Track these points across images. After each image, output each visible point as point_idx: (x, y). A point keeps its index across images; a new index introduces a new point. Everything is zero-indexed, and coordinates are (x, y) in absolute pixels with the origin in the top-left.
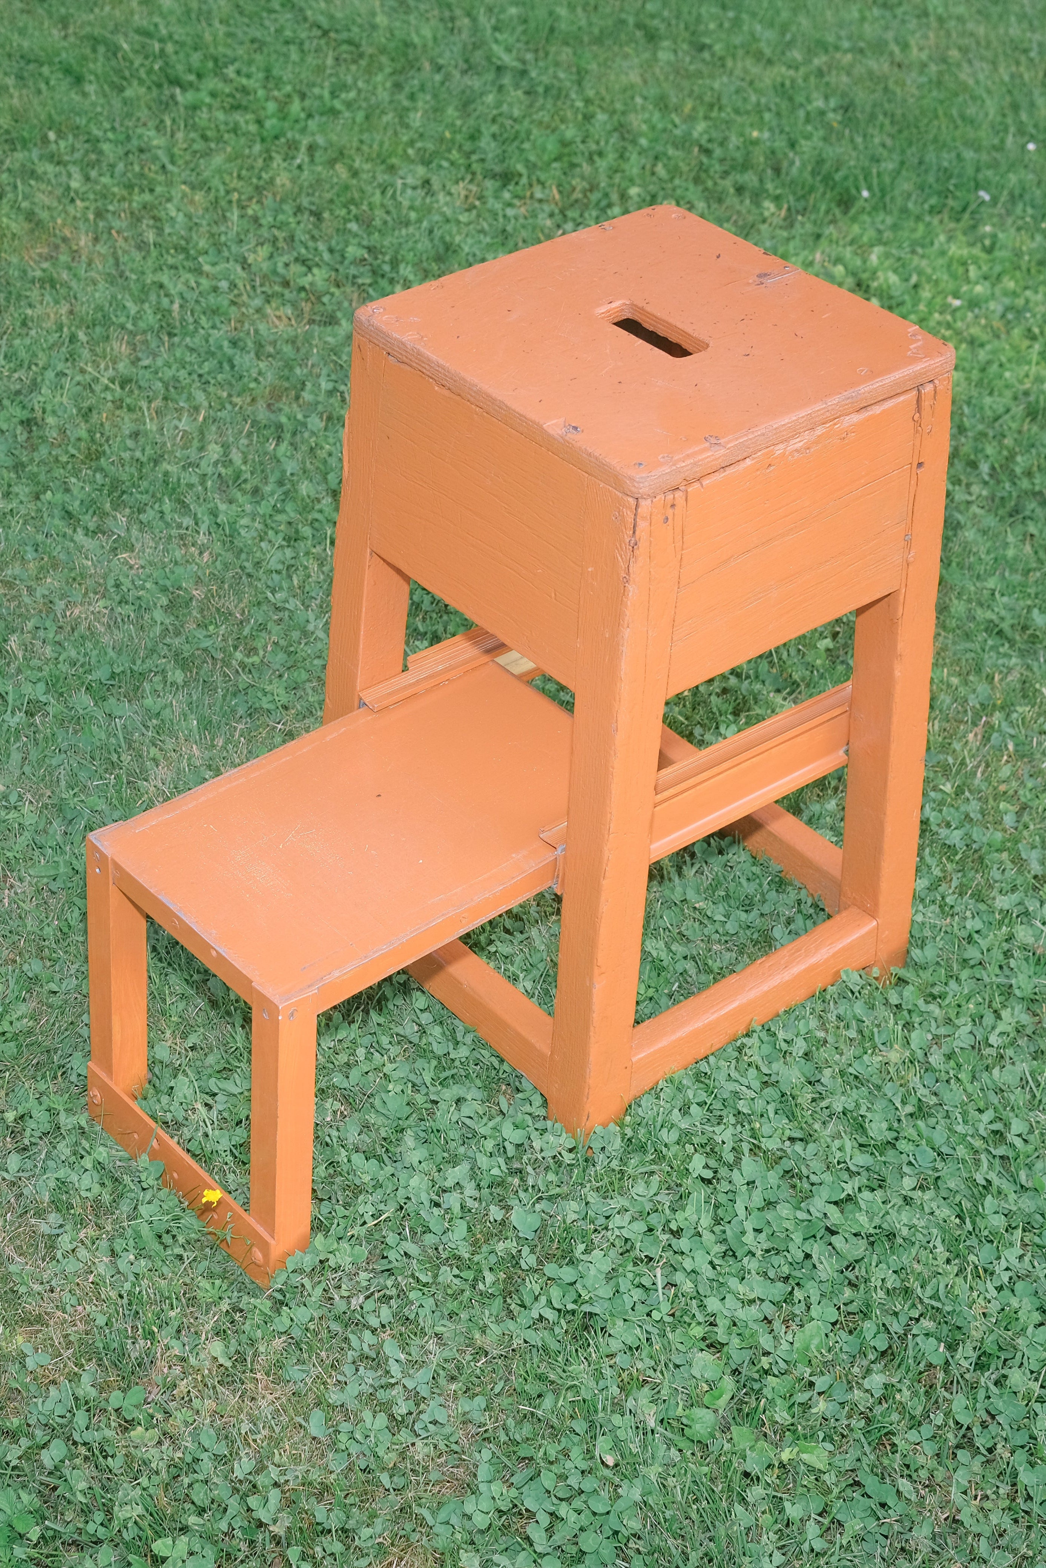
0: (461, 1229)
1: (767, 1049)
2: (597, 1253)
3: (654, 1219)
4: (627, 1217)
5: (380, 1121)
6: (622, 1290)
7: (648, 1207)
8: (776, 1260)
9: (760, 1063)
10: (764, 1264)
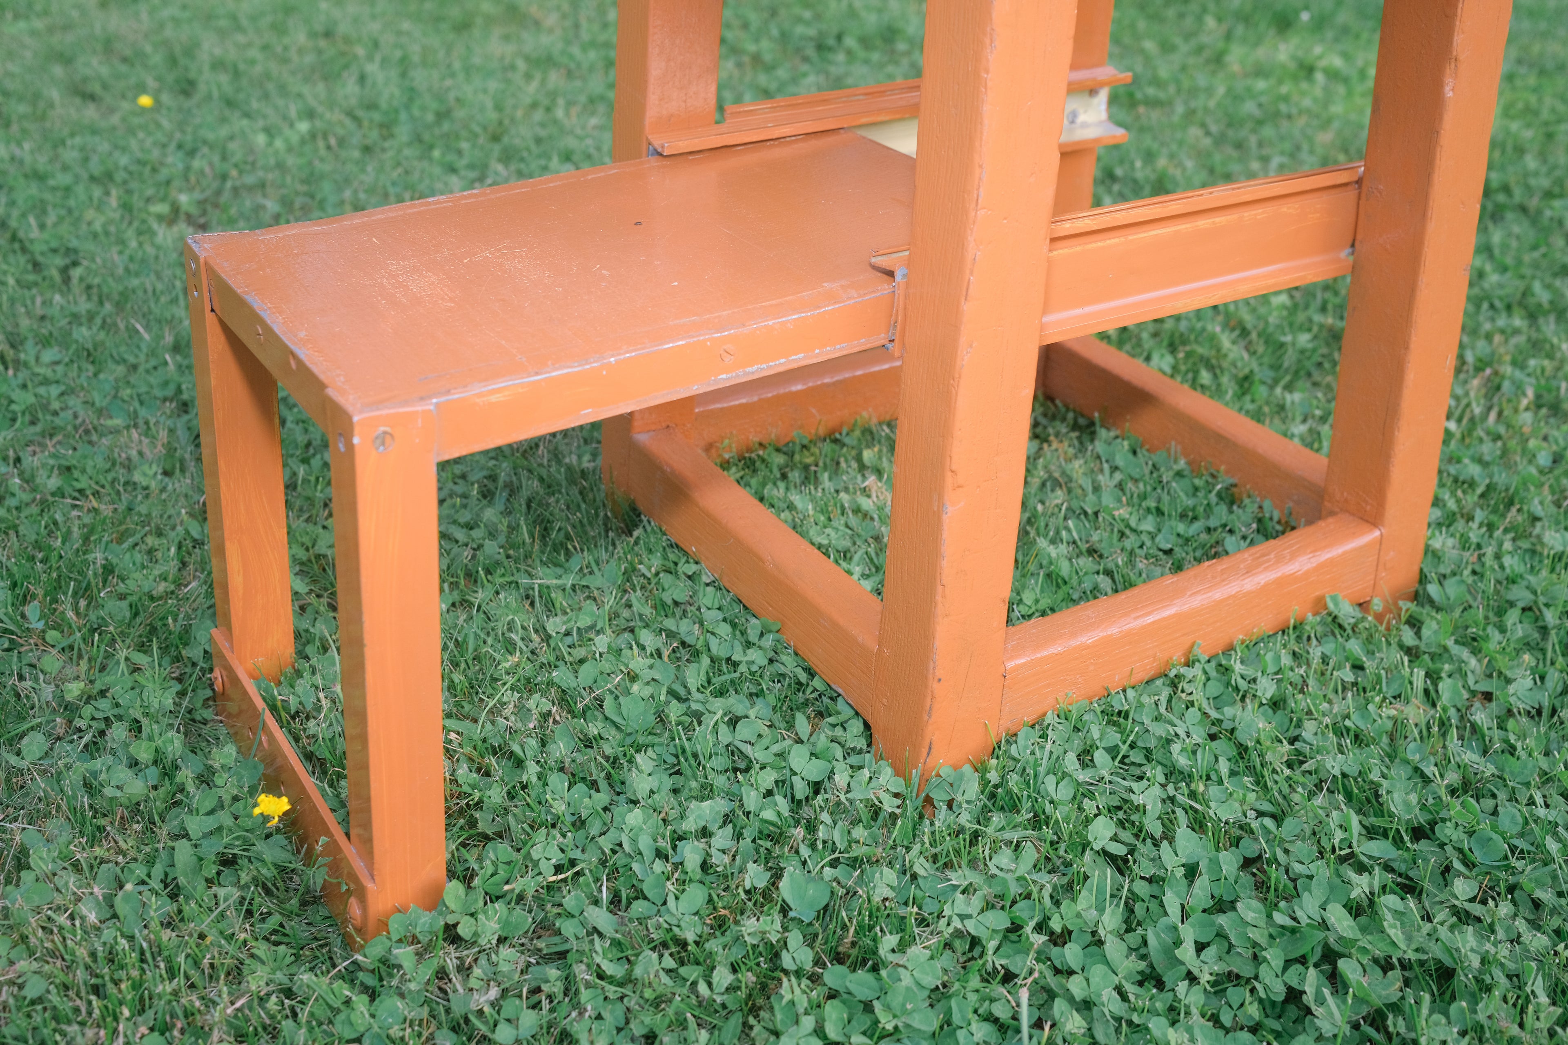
0: (696, 895)
1: (1215, 688)
2: (915, 951)
3: (1022, 909)
4: (976, 902)
5: (611, 734)
6: (956, 1019)
7: (1014, 889)
8: (1235, 994)
9: (1205, 705)
10: (1214, 1000)
